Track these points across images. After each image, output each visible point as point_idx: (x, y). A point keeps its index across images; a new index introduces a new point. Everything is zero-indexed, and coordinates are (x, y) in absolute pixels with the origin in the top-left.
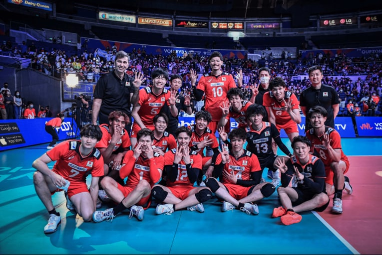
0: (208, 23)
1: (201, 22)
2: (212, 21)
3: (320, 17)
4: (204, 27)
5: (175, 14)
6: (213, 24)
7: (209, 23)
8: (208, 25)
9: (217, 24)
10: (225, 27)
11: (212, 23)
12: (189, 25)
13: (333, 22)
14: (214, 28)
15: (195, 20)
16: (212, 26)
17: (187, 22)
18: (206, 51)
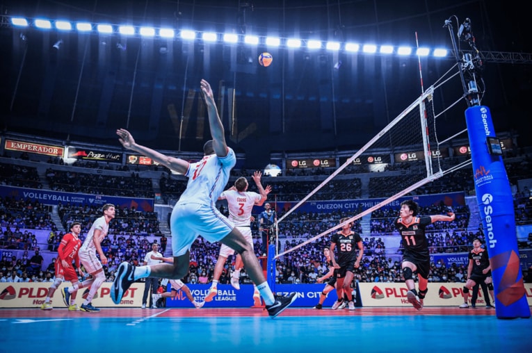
0: (121, 155)
1: (111, 153)
2: (128, 153)
3: (286, 156)
4: (115, 161)
5: (68, 139)
6: (130, 157)
7: (124, 155)
8: (121, 158)
9: (136, 158)
10: (149, 162)
11: (128, 155)
12: (91, 156)
13: (304, 163)
14: (131, 163)
15: (100, 150)
16: (127, 159)
17: (87, 152)
18: (94, 197)
